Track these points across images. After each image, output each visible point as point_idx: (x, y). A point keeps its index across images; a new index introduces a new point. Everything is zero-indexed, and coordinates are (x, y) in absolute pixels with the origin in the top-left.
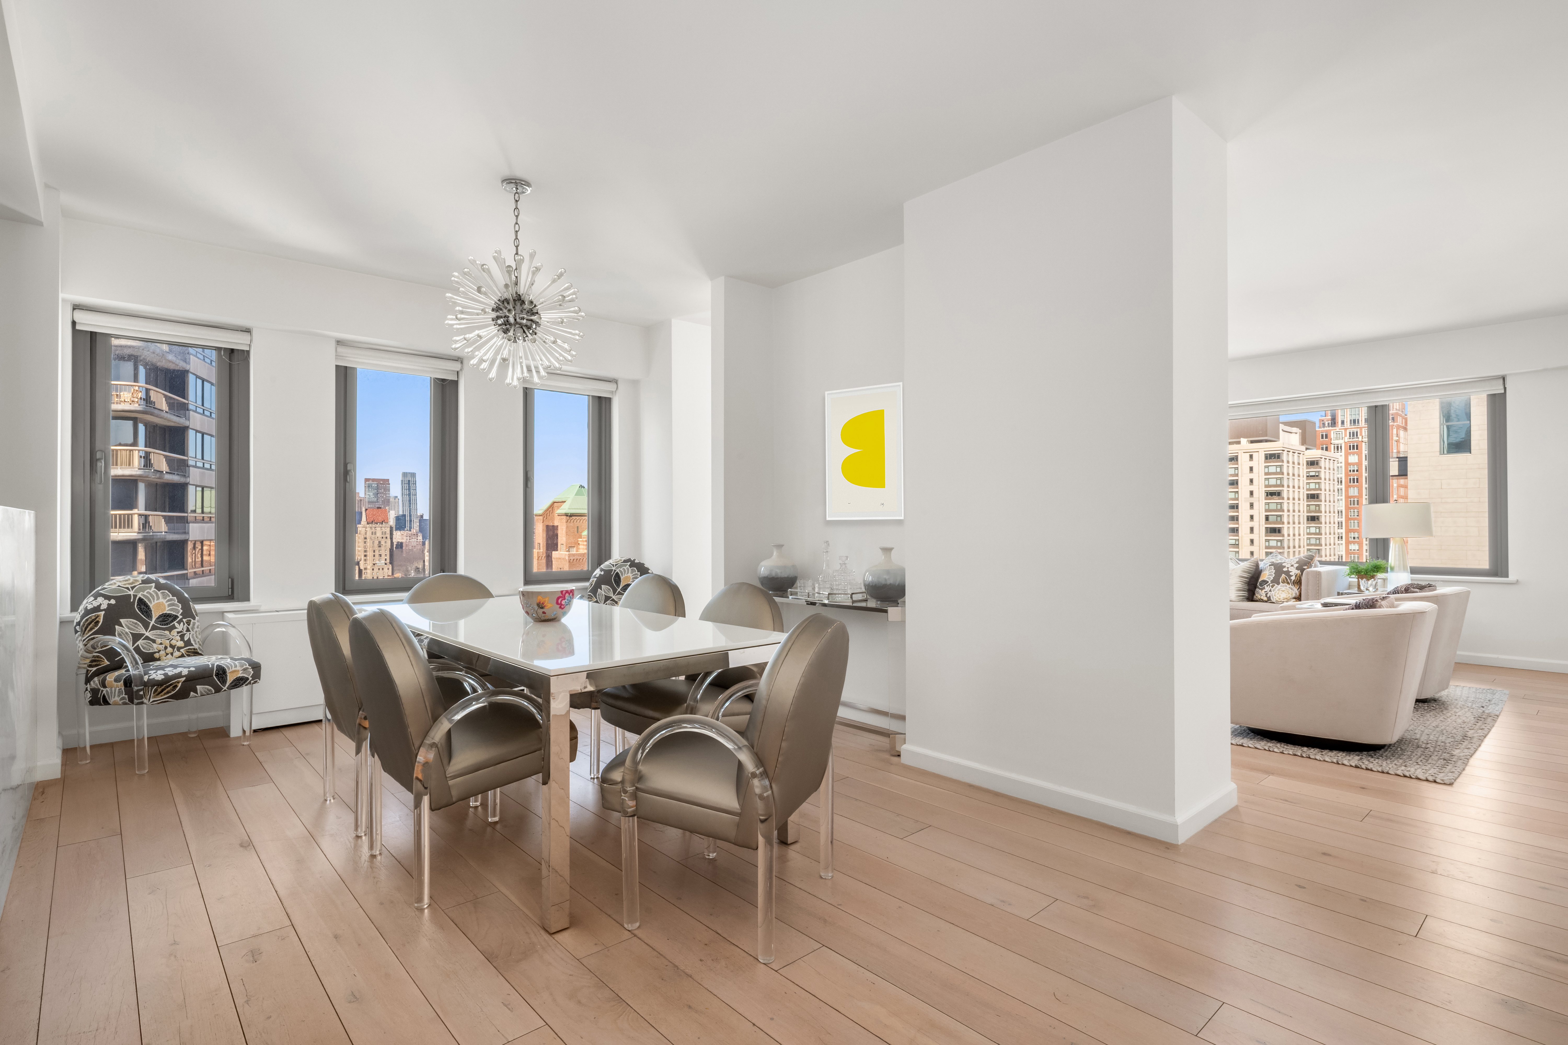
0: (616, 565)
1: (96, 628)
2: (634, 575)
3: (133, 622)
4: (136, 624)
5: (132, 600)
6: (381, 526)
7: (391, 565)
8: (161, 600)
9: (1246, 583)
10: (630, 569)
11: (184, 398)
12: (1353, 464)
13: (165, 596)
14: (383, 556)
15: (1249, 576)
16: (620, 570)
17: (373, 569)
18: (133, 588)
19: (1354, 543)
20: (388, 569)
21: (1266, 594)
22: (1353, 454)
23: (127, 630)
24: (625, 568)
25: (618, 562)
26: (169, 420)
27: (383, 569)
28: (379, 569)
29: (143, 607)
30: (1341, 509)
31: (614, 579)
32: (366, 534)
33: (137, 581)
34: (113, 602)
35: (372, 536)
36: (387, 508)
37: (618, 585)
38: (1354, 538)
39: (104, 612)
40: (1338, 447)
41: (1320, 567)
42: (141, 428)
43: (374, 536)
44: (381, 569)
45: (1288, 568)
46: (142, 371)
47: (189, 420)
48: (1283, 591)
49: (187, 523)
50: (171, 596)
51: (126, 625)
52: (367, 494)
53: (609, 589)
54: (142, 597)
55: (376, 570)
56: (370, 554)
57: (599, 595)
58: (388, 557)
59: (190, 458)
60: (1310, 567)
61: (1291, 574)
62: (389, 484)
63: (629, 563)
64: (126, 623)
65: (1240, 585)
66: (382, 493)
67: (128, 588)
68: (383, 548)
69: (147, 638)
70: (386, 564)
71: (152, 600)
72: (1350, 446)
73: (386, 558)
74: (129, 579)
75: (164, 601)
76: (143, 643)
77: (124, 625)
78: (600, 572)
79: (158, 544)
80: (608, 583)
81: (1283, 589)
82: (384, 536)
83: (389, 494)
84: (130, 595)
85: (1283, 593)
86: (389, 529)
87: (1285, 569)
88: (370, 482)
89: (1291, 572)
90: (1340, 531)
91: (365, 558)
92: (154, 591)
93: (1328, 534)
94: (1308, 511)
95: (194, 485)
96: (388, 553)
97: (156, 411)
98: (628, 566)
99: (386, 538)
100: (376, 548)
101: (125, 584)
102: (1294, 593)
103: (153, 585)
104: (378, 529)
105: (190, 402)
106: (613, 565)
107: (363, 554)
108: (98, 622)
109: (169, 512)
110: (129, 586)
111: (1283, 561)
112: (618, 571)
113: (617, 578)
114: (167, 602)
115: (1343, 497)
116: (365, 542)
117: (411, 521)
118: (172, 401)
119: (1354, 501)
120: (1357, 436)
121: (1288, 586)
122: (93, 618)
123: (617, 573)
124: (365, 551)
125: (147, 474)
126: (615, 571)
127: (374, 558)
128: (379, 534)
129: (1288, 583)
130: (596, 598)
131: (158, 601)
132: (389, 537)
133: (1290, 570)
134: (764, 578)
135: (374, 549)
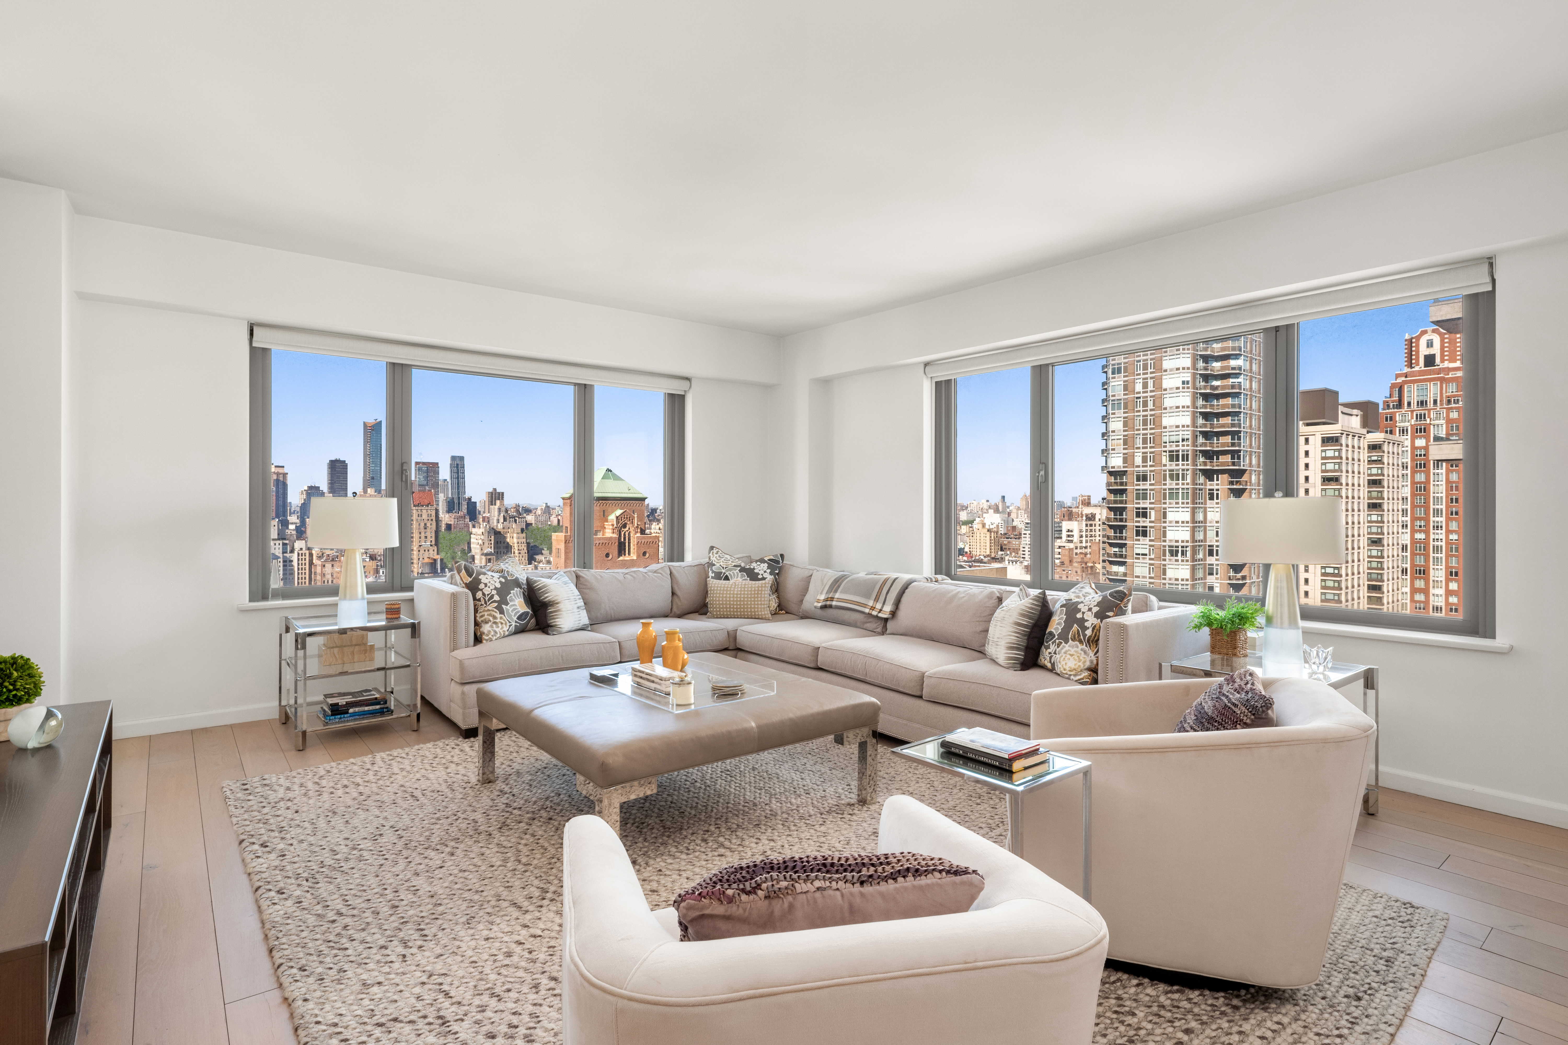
9: (1025, 635)
12: (1420, 448)
15: (1030, 623)
19: (1420, 532)
21: (1051, 658)
22: (1420, 437)
30: (1406, 495)
38: (1420, 526)
40: (1403, 430)
41: (1160, 608)
43: (419, 518)
45: (1083, 613)
48: (1072, 655)
60: (1122, 612)
61: (1086, 624)
65: (1013, 639)
72: (1417, 429)
81: (1072, 651)
82: (430, 518)
85: (1071, 658)
87: (1079, 616)
89: (1087, 621)
90: (1404, 519)
93: (1391, 522)
94: (1369, 498)
102: (1088, 659)
104: (424, 511)
111: (1080, 600)
115: (1409, 483)
117: (459, 503)
119: (1420, 487)
120: (1425, 418)
121: (1080, 647)
128: (425, 516)
129: (1081, 642)
133: (1086, 617)
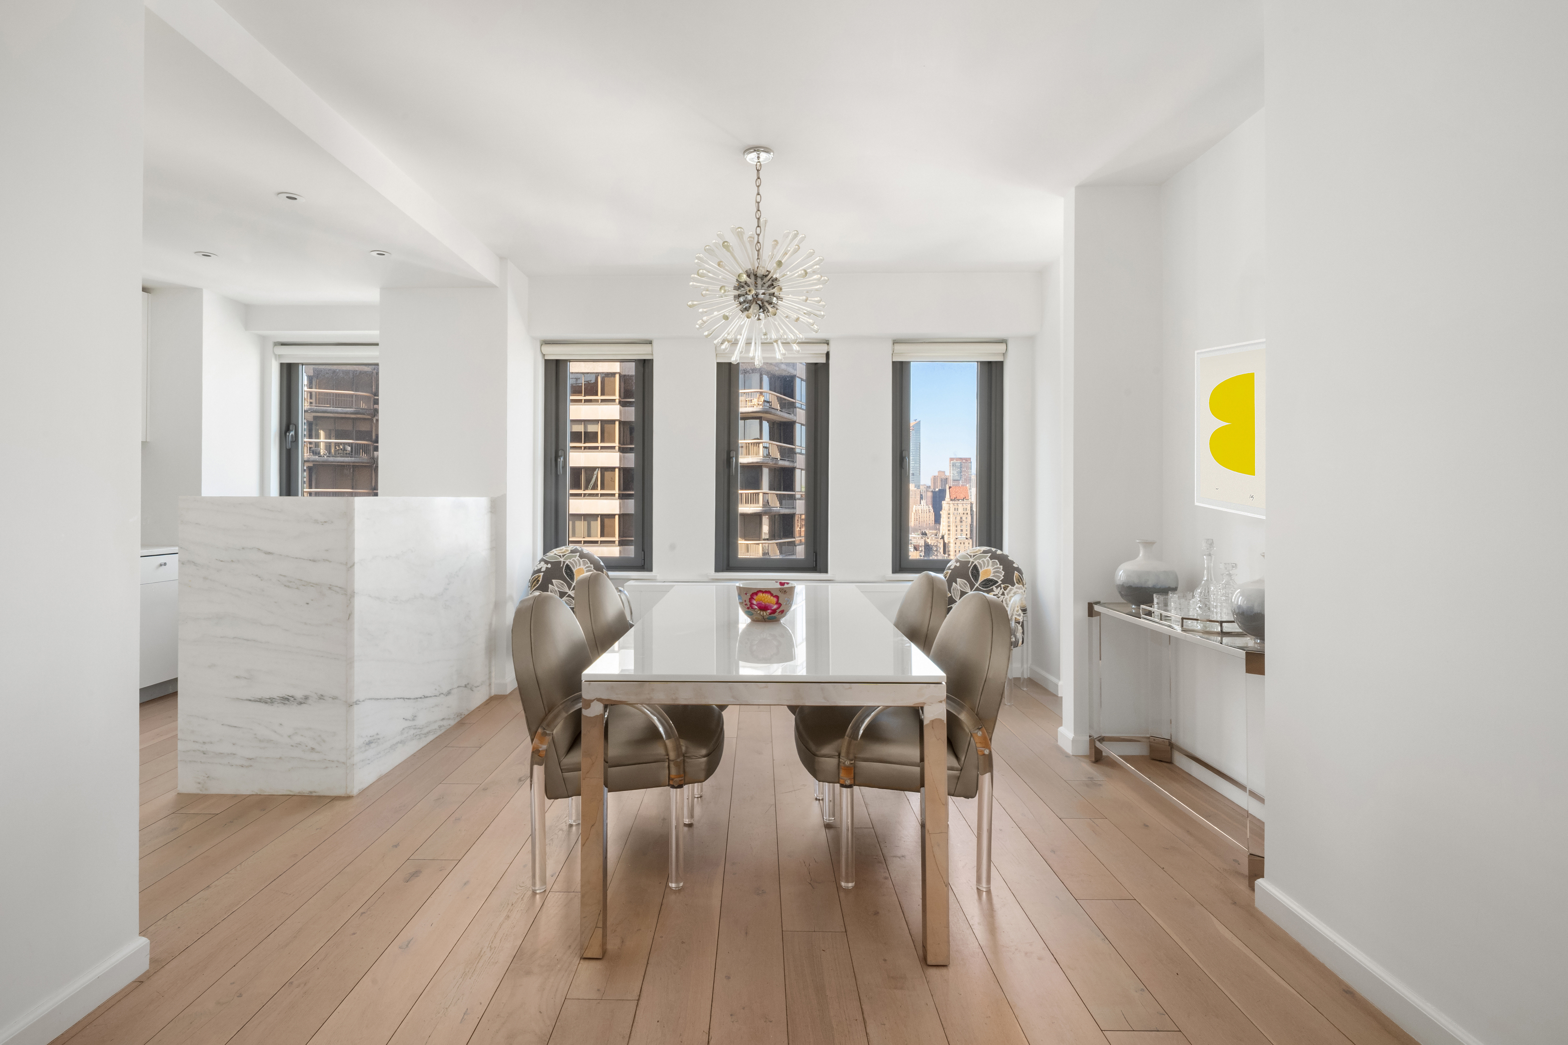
0: (974, 556)
1: (538, 585)
2: (995, 568)
3: (561, 583)
4: (563, 584)
5: (561, 566)
6: (962, 502)
7: (971, 540)
8: (582, 567)
10: (991, 561)
11: (793, 399)
13: (585, 563)
14: (964, 531)
16: (978, 562)
17: (955, 543)
18: (563, 556)
20: (969, 544)
23: (556, 589)
24: (985, 560)
25: (977, 552)
26: (782, 417)
27: (964, 543)
28: (961, 543)
29: (568, 571)
31: (972, 573)
32: (949, 510)
33: (567, 550)
34: (549, 566)
35: (955, 512)
36: (968, 485)
37: (976, 579)
39: (543, 573)
42: (766, 425)
44: (962, 543)
46: (766, 379)
47: (796, 416)
49: (795, 500)
50: (589, 563)
51: (556, 585)
52: (951, 472)
53: (966, 584)
54: (569, 564)
55: (958, 544)
56: (953, 528)
57: (953, 589)
58: (969, 533)
59: (797, 447)
62: (971, 463)
63: (990, 554)
64: (556, 583)
66: (965, 471)
67: (560, 556)
68: (964, 523)
69: (569, 596)
70: (967, 539)
71: (575, 566)
73: (967, 533)
74: (563, 549)
75: (584, 567)
76: (567, 600)
77: (554, 585)
78: (955, 564)
79: (776, 517)
80: (965, 576)
83: (971, 472)
84: (561, 561)
86: (969, 506)
88: (955, 461)
91: (949, 532)
92: (578, 559)
95: (799, 469)
96: (969, 529)
97: (773, 411)
98: (988, 558)
99: (967, 514)
100: (958, 523)
101: (559, 553)
103: (578, 554)
105: (797, 401)
106: (971, 556)
107: (947, 529)
108: (539, 581)
109: (783, 491)
110: (561, 554)
112: (976, 562)
113: (975, 572)
114: (586, 568)
116: (949, 518)
118: (783, 402)
122: (536, 577)
123: (975, 566)
124: (949, 526)
125: (767, 461)
126: (973, 562)
127: (956, 533)
130: (951, 593)
131: (580, 567)
132: (969, 513)
134: (1119, 585)
135: (956, 524)
